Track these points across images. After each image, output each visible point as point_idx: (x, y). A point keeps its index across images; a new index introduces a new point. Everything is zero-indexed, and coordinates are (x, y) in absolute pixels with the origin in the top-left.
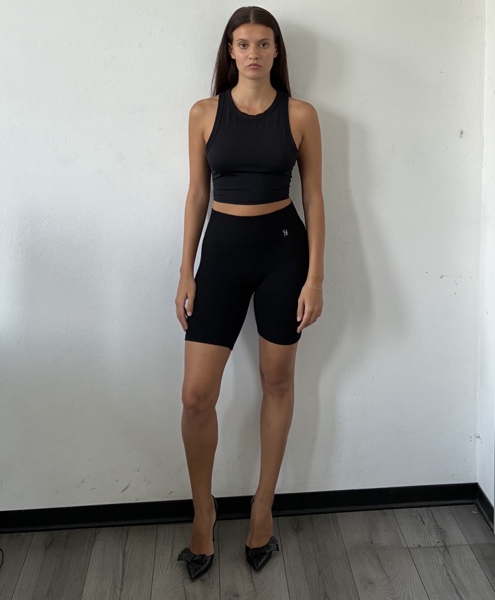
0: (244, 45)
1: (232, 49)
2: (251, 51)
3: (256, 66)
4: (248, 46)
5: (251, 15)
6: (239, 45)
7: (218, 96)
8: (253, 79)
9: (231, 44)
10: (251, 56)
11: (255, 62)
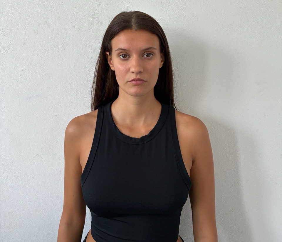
0: (124, 56)
1: (111, 59)
2: (133, 62)
3: (139, 82)
4: (130, 56)
5: (133, 20)
6: (119, 55)
7: (97, 111)
8: (136, 95)
9: (110, 54)
10: (133, 69)
11: (138, 77)
